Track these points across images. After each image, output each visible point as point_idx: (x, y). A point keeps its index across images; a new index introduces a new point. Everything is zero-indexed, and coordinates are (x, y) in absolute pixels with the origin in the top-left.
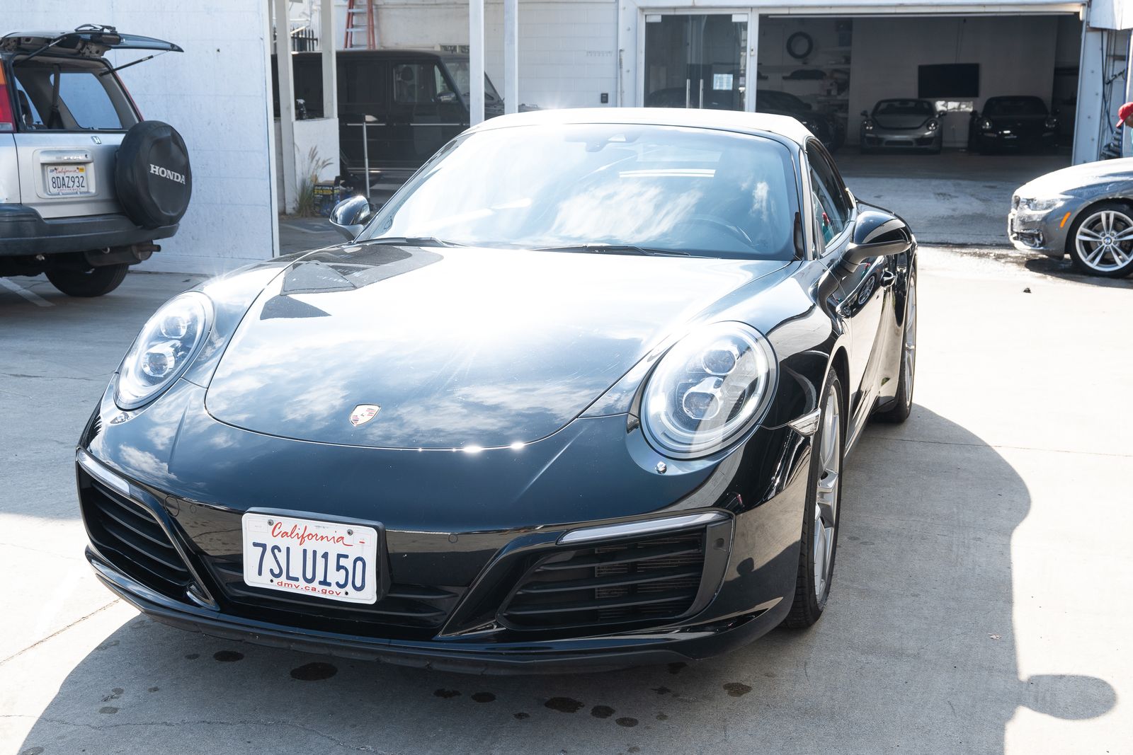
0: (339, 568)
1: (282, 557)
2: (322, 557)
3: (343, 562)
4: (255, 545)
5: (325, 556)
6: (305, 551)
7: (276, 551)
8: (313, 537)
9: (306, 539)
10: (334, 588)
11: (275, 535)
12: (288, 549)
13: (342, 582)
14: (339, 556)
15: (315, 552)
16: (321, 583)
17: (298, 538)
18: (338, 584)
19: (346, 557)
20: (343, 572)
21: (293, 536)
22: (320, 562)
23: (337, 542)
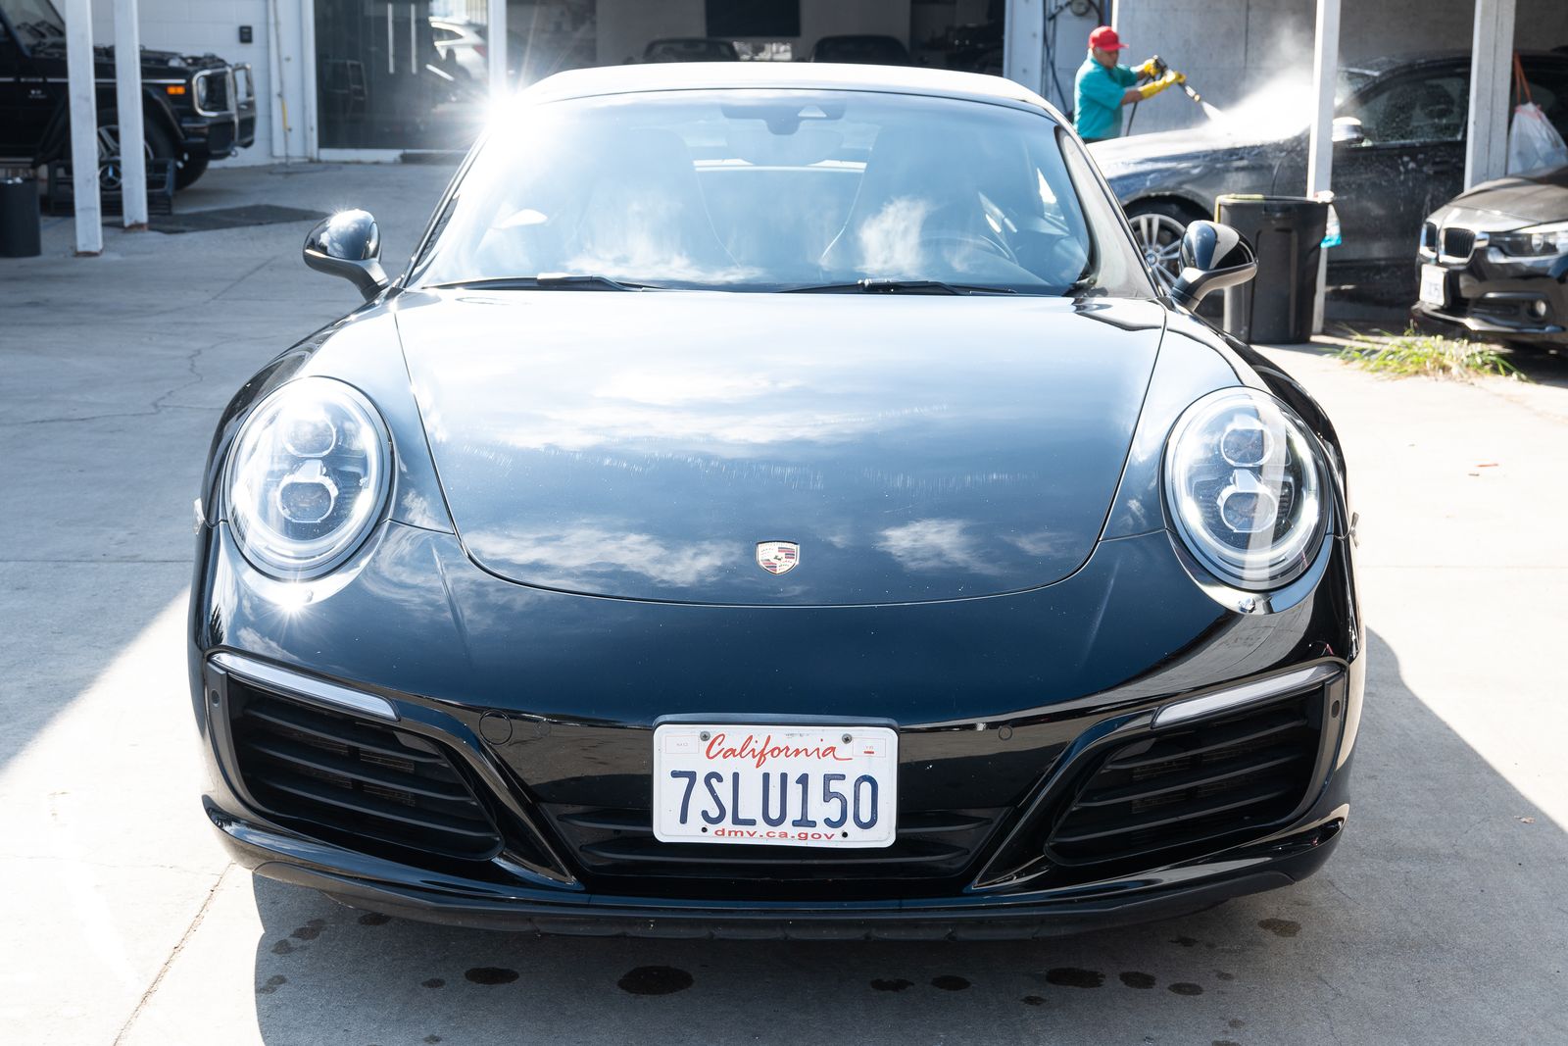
0: (828, 796)
1: (724, 791)
2: (797, 782)
3: (835, 786)
4: (675, 774)
5: (803, 780)
6: (766, 777)
7: (714, 781)
8: (780, 751)
9: (769, 756)
10: (822, 828)
11: (711, 755)
12: (736, 776)
13: (836, 818)
14: (828, 778)
15: (784, 777)
16: (795, 823)
17: (754, 757)
18: (828, 822)
19: (842, 777)
20: (836, 803)
21: (743, 754)
22: (794, 791)
23: (824, 755)
